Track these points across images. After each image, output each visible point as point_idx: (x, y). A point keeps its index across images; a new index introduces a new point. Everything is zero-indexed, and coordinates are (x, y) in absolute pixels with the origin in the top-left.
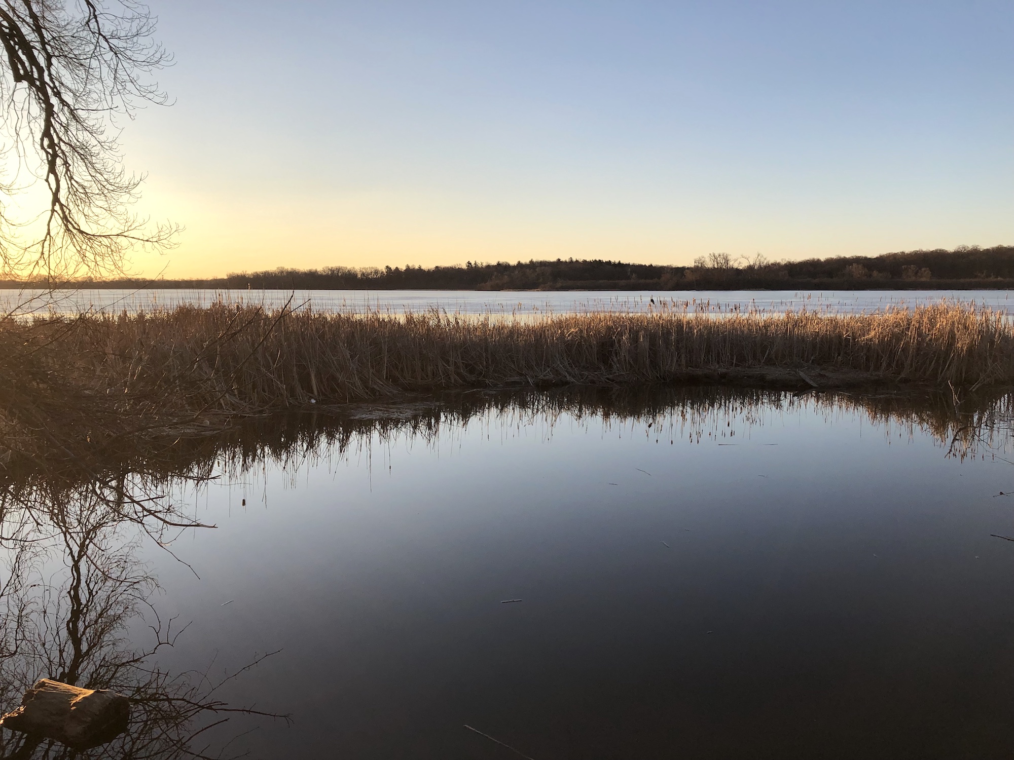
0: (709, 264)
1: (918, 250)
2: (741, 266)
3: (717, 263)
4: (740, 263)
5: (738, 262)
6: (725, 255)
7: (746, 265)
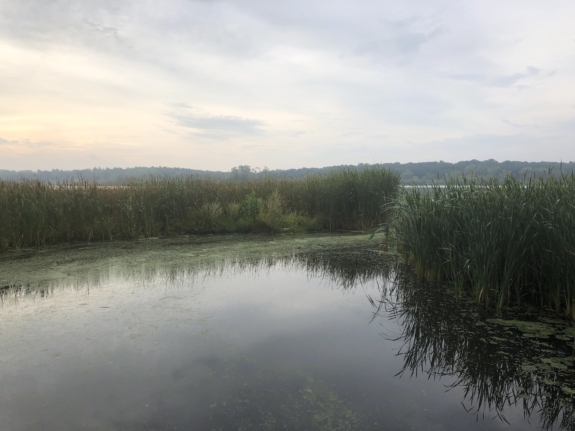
0: (239, 171)
1: (341, 164)
2: (256, 173)
5: (255, 170)
7: (259, 172)
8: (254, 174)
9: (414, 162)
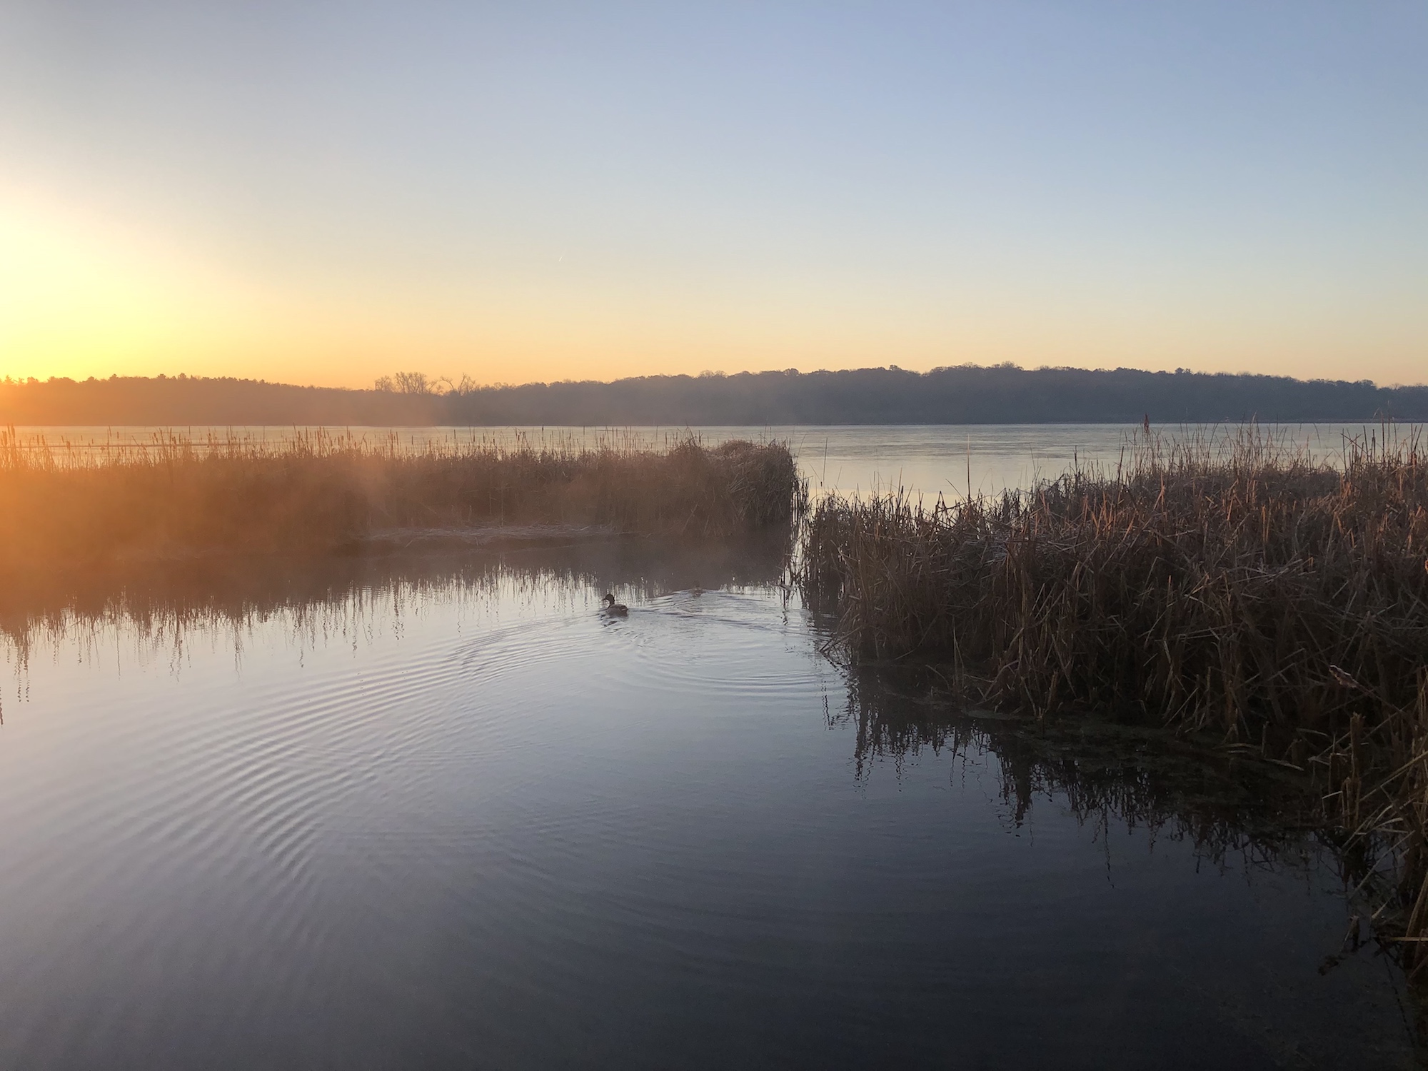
0: (397, 387)
1: (658, 374)
2: (442, 391)
3: (409, 388)
4: (440, 387)
5: (438, 383)
6: (416, 375)
7: (449, 390)
8: (436, 396)
9: (832, 371)
